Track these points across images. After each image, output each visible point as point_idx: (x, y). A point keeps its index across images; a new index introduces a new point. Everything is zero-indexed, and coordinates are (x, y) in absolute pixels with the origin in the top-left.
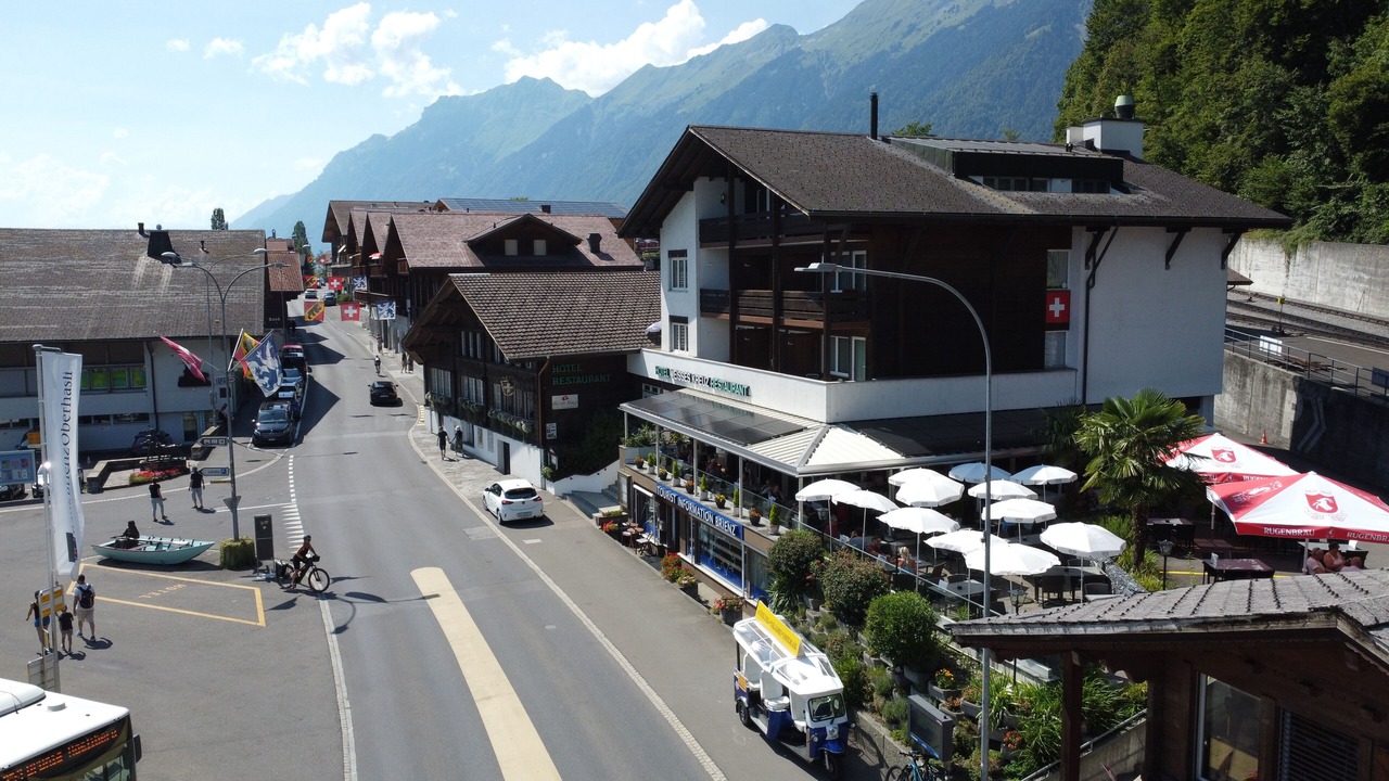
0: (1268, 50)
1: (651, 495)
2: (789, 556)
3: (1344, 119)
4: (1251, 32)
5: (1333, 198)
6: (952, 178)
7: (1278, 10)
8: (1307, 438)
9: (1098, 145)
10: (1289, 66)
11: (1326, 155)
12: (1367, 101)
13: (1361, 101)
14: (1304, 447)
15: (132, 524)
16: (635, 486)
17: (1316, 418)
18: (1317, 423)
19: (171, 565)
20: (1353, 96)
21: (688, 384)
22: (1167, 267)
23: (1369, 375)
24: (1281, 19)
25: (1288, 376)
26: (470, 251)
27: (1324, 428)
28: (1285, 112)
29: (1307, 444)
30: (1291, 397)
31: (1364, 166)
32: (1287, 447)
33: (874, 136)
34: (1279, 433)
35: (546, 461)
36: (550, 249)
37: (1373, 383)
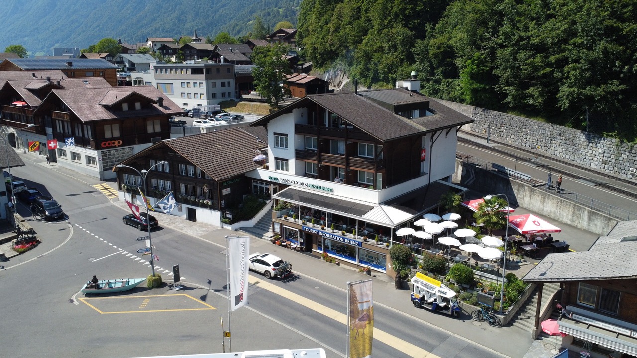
0: (403, 23)
1: (297, 230)
2: (403, 254)
3: (436, 56)
4: (397, 15)
5: (431, 82)
6: (394, 114)
7: (408, 9)
8: (468, 181)
9: (409, 89)
10: (411, 29)
11: (428, 66)
12: (444, 50)
13: (442, 50)
14: (467, 184)
15: (95, 277)
16: (284, 226)
17: (472, 175)
18: (472, 177)
19: (127, 291)
20: (439, 48)
21: (293, 184)
22: (446, 137)
23: (491, 165)
24: (409, 13)
25: (459, 161)
26: (105, 110)
27: (475, 179)
28: (414, 49)
29: (469, 182)
30: (460, 168)
31: (443, 73)
32: (459, 183)
33: (356, 93)
34: (456, 178)
35: (223, 216)
36: (143, 107)
37: (493, 167)
